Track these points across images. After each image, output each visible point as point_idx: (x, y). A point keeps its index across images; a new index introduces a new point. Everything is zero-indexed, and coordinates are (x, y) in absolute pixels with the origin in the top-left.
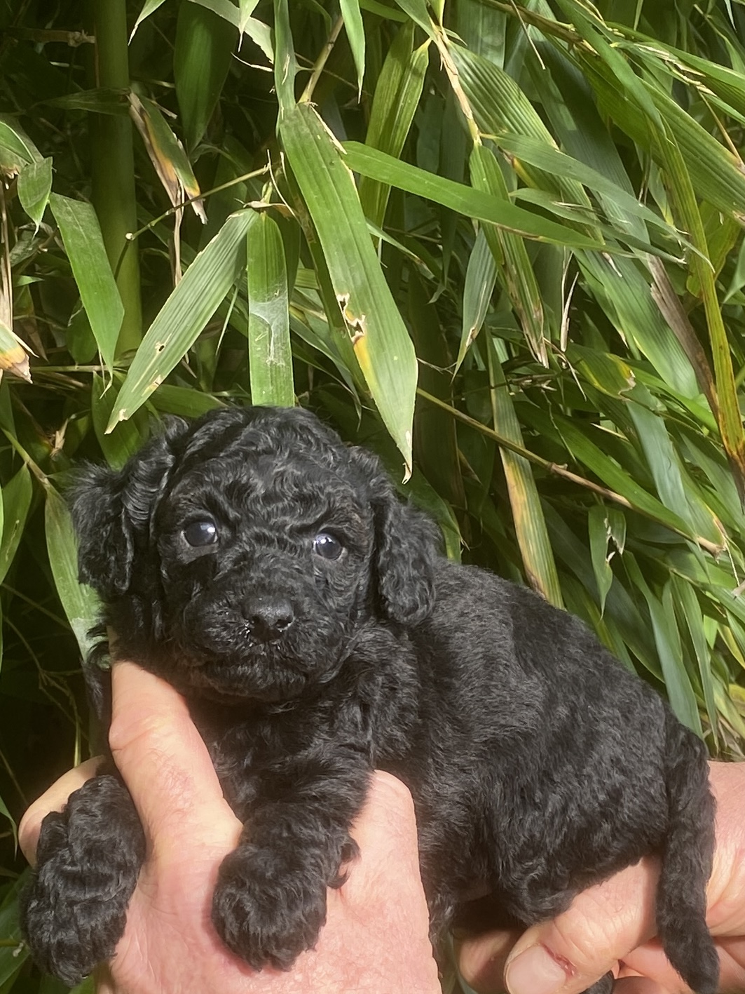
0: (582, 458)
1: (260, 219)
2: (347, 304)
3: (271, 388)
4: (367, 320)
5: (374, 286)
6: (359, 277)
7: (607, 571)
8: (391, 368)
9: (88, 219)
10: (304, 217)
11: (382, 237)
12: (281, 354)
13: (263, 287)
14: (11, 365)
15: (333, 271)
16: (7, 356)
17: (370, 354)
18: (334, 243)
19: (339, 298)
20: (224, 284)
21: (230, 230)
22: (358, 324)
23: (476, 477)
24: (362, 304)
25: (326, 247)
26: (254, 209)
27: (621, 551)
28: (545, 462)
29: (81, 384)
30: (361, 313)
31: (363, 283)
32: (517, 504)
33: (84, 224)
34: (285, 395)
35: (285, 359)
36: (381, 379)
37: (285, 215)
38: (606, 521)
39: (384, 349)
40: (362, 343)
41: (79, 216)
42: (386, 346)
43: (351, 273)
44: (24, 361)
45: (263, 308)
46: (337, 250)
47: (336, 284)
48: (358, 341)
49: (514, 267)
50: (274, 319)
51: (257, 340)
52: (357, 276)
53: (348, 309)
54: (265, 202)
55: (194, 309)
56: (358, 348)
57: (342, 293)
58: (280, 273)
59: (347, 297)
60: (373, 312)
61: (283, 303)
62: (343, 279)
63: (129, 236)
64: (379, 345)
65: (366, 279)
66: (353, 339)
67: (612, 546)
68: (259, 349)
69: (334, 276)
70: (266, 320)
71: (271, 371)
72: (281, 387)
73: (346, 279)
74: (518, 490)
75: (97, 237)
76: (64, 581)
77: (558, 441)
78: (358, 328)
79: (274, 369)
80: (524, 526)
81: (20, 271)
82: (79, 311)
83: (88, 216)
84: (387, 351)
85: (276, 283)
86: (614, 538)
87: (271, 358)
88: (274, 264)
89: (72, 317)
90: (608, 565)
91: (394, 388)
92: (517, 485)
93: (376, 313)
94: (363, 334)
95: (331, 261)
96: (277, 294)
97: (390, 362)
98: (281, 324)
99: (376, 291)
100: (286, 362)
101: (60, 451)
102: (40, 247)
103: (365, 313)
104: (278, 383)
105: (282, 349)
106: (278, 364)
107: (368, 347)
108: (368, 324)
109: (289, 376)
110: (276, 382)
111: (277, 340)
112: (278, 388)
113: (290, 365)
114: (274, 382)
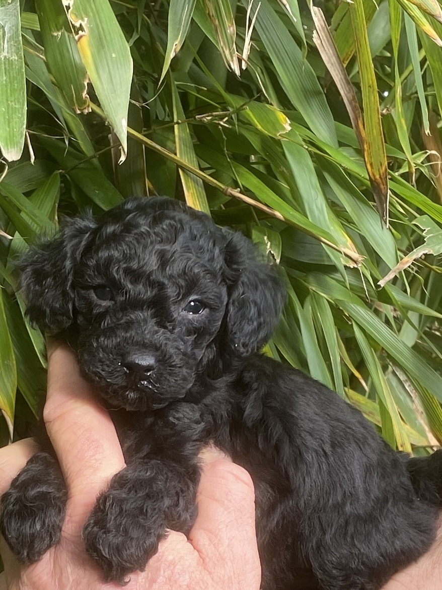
2: (71, 8)
3: (5, 78)
4: (89, 22)
8: (110, 63)
12: (13, 50)
17: (91, 51)
19: (65, 3)
22: (81, 25)
24: (85, 9)
27: (278, 262)
30: (84, 16)
34: (17, 83)
35: (17, 54)
36: (101, 72)
38: (266, 238)
39: (103, 47)
40: (84, 41)
42: (106, 45)
48: (81, 40)
50: (6, 22)
53: (72, 12)
56: (81, 46)
59: (71, 3)
60: (94, 15)
61: (15, 9)
64: (100, 43)
66: (77, 38)
71: (5, 64)
72: (14, 77)
78: (81, 28)
79: (7, 63)
84: (106, 49)
86: (272, 252)
87: (5, 54)
91: (112, 81)
93: (97, 16)
94: (85, 33)
96: (10, 1)
97: (109, 58)
98: (13, 26)
100: (18, 56)
103: (87, 16)
104: (11, 74)
105: (15, 46)
106: (11, 58)
107: (90, 45)
108: (90, 25)
109: (21, 67)
110: (9, 73)
111: (10, 39)
112: (12, 78)
113: (22, 59)
114: (7, 73)
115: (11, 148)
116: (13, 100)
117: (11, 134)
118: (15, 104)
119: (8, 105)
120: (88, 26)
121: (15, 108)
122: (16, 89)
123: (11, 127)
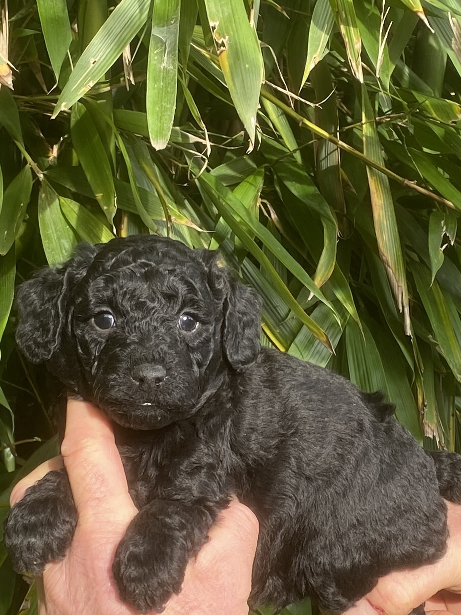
0: (426, 177)
2: (217, 28)
3: (162, 84)
5: (236, 17)
6: (227, 10)
7: (440, 256)
8: (243, 72)
12: (171, 62)
13: (164, 19)
15: (208, 5)
17: (229, 62)
19: (211, 24)
22: (223, 42)
23: (354, 190)
24: (227, 29)
27: (452, 243)
28: (400, 178)
30: (225, 34)
31: (229, 14)
32: (376, 205)
34: (170, 88)
35: (173, 64)
36: (236, 80)
38: (443, 222)
39: (239, 59)
40: (224, 55)
42: (241, 58)
43: (221, 7)
44: (9, 74)
45: (161, 31)
47: (210, 14)
48: (222, 54)
49: (343, 12)
50: (168, 38)
51: (155, 52)
52: (225, 9)
53: (217, 32)
56: (221, 58)
57: (213, 20)
59: (217, 24)
60: (234, 33)
61: (175, 28)
62: (215, 11)
64: (236, 57)
65: (231, 12)
66: (218, 52)
67: (446, 239)
68: (155, 59)
69: (209, 9)
70: (163, 39)
71: (163, 72)
73: (218, 11)
74: (377, 195)
76: (49, 243)
77: (411, 165)
78: (223, 45)
79: (165, 71)
80: (380, 222)
85: (173, 15)
86: (448, 235)
87: (164, 64)
88: (173, 4)
90: (441, 252)
91: (244, 87)
92: (377, 192)
93: (236, 35)
94: (226, 49)
96: (172, 22)
97: (243, 68)
98: (172, 42)
99: (237, 20)
100: (173, 67)
101: (55, 158)
103: (228, 34)
104: (167, 80)
105: (172, 58)
106: (168, 68)
107: (228, 57)
108: (230, 41)
109: (175, 75)
110: (166, 80)
111: (169, 52)
112: (167, 84)
113: (176, 68)
114: (164, 80)
115: (160, 139)
116: (166, 99)
117: (162, 129)
118: (167, 105)
119: (162, 106)
120: (229, 42)
121: (167, 108)
122: (169, 93)
123: (162, 122)
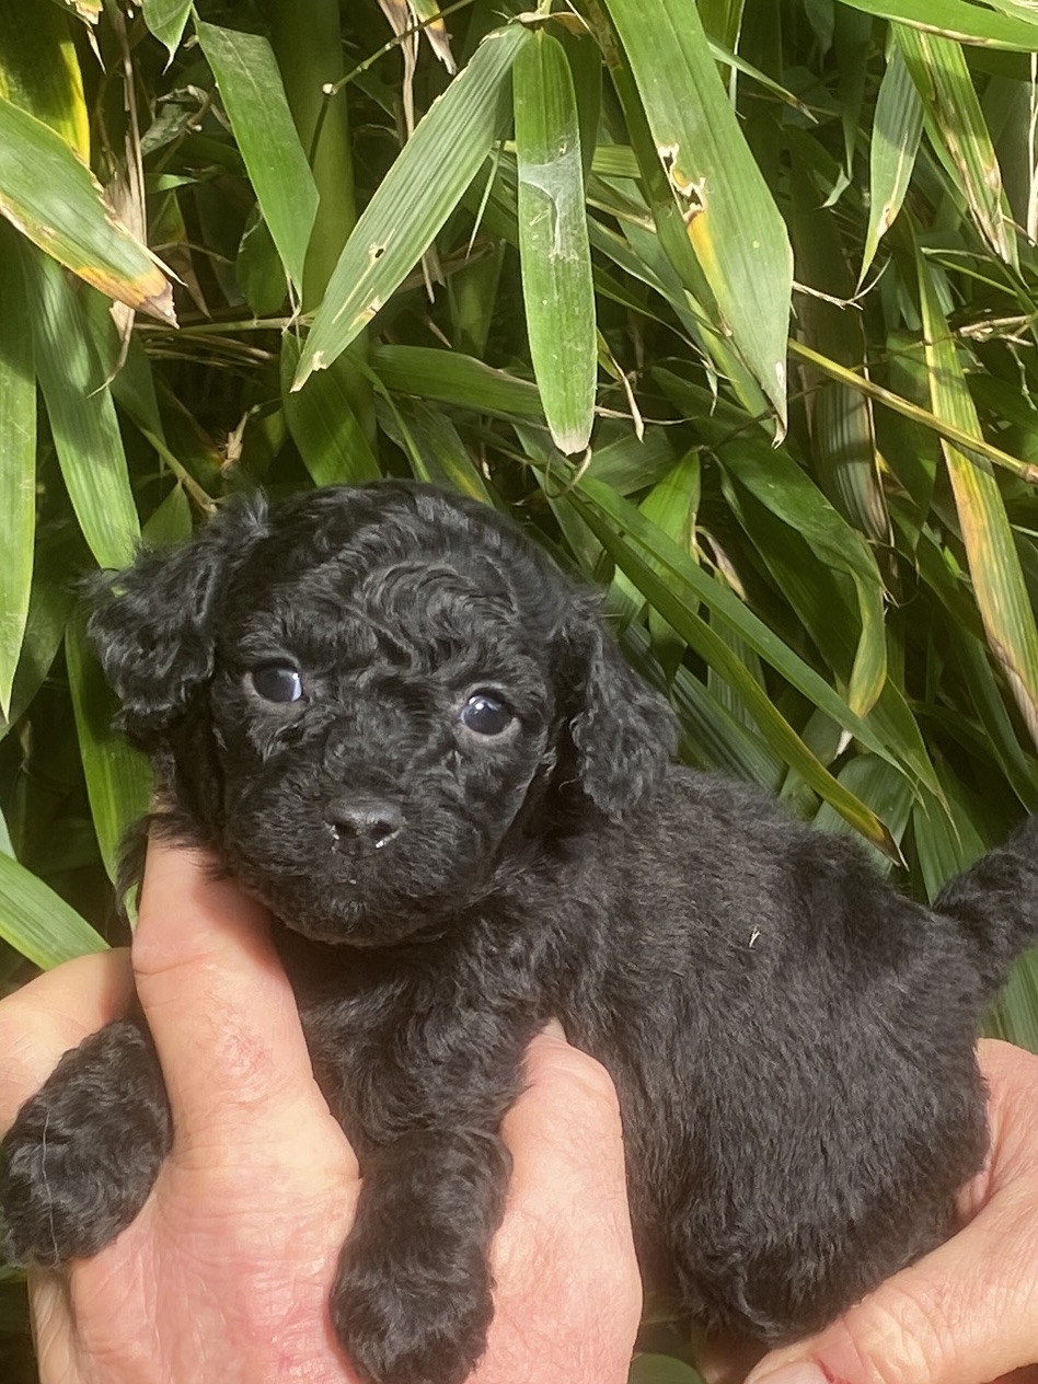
1: (535, 39)
2: (675, 161)
3: (556, 297)
4: (708, 186)
5: (718, 131)
6: (694, 117)
8: (748, 259)
9: (259, 59)
10: (603, 30)
11: (736, 66)
12: (571, 243)
13: (540, 143)
14: (143, 300)
15: (651, 108)
16: (137, 286)
17: (713, 241)
18: (652, 64)
19: (663, 152)
20: (477, 148)
21: (486, 59)
22: (693, 192)
23: (907, 494)
24: (699, 159)
25: (639, 70)
26: (524, 25)
28: (1020, 465)
29: (265, 354)
30: (698, 173)
31: (700, 124)
33: (253, 65)
34: (579, 305)
35: (577, 249)
36: (732, 280)
37: (574, 31)
39: (736, 231)
40: (698, 220)
41: (246, 54)
42: (740, 225)
43: (680, 112)
44: (165, 293)
45: (541, 175)
46: (657, 77)
47: (656, 128)
48: (695, 219)
49: (950, 102)
50: (558, 189)
51: (532, 224)
52: (690, 114)
53: (677, 169)
54: (542, 13)
55: (430, 190)
56: (694, 231)
57: (666, 143)
58: (567, 120)
59: (675, 150)
60: (717, 171)
61: (574, 164)
62: (666, 121)
63: (328, 88)
64: (729, 223)
65: (705, 121)
66: (686, 217)
68: (535, 237)
69: (653, 117)
70: (547, 192)
71: (556, 270)
72: (572, 294)
73: (673, 121)
74: (973, 509)
75: (275, 85)
78: (694, 198)
79: (560, 267)
81: (160, 165)
82: (255, 227)
83: (259, 54)
84: (741, 233)
85: (561, 133)
87: (556, 251)
88: (557, 106)
89: (245, 236)
91: (754, 293)
93: (723, 173)
94: (703, 207)
95: (646, 94)
96: (564, 150)
97: (746, 250)
98: (569, 198)
99: (720, 138)
100: (579, 255)
101: (234, 462)
102: (189, 123)
103: (705, 173)
104: (568, 288)
105: (573, 235)
106: (567, 260)
107: (710, 228)
108: (710, 191)
109: (586, 274)
110: (565, 287)
111: (565, 222)
112: (569, 296)
113: (585, 259)
114: (561, 287)
115: (569, 429)
116: (572, 335)
117: (570, 403)
118: (577, 346)
119: (563, 348)
120: (707, 192)
121: (577, 352)
122: (578, 317)
123: (569, 389)
